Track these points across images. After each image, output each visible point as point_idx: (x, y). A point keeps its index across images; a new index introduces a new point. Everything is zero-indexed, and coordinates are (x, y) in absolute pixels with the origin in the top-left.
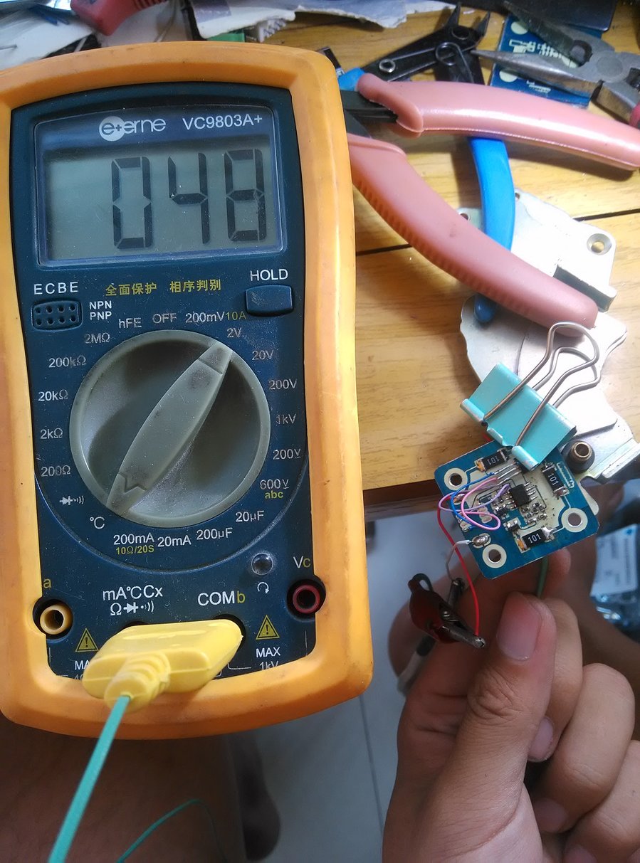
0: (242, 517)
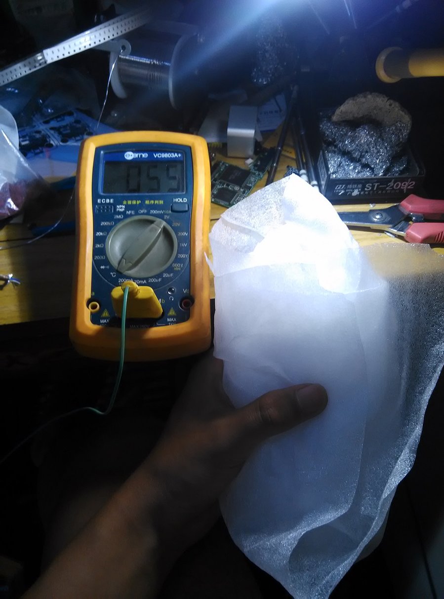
0: (165, 275)
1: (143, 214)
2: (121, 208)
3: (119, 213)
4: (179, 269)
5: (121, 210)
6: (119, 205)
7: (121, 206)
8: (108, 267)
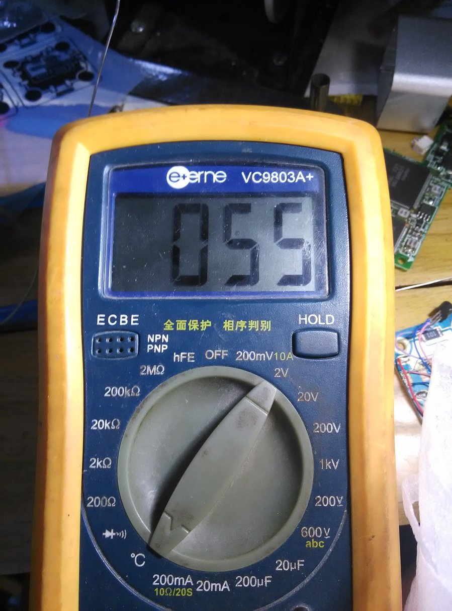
0: (283, 565)
1: (218, 362)
2: (158, 343)
3: (154, 359)
4: (320, 545)
5: (157, 349)
6: (153, 333)
7: (158, 337)
8: (123, 534)
